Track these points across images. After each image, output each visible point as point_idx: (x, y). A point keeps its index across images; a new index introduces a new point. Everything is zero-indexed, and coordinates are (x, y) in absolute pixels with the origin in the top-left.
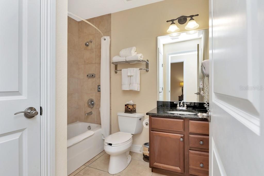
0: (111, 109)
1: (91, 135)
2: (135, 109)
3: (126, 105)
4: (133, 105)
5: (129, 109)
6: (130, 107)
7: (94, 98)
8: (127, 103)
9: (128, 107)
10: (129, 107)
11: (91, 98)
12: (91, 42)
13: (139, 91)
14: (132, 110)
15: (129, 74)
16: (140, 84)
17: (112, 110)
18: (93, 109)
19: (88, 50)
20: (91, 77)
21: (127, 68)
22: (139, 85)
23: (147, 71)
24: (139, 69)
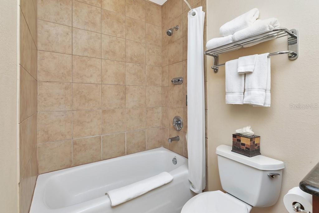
0: (206, 138)
1: (166, 183)
2: (259, 147)
3: (234, 136)
4: (252, 138)
5: (243, 144)
6: (243, 140)
7: (181, 115)
8: (238, 131)
9: (239, 140)
10: (242, 142)
11: (178, 115)
12: (177, 29)
13: (270, 106)
14: (250, 149)
15: (242, 69)
16: (272, 91)
17: (208, 140)
18: (180, 132)
19: (173, 42)
20: (178, 83)
21: (238, 58)
22: (269, 94)
23: (293, 56)
24: (268, 54)
